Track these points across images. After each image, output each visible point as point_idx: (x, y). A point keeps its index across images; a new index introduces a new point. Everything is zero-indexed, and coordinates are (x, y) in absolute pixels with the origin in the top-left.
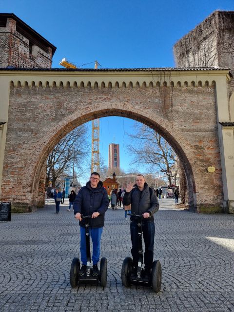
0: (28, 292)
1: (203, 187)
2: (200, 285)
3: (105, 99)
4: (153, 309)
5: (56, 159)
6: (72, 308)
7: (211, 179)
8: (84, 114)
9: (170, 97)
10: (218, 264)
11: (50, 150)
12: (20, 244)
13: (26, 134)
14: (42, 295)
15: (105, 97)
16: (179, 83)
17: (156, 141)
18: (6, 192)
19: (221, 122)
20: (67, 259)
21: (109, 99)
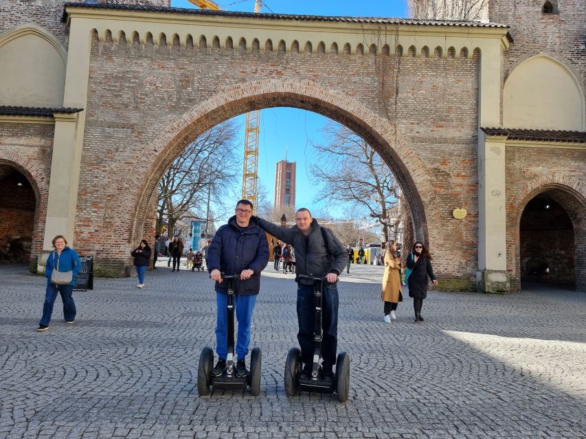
0: (129, 395)
1: (442, 245)
2: (414, 394)
3: (271, 73)
4: (334, 422)
5: (175, 184)
6: (201, 417)
7: (458, 232)
8: (231, 100)
9: (395, 75)
10: (449, 366)
11: (165, 166)
12: (112, 325)
13: (121, 134)
14: (153, 398)
15: (272, 68)
16: (413, 48)
17: (364, 159)
18: (83, 240)
19: (484, 127)
20: (195, 350)
21: (279, 73)
